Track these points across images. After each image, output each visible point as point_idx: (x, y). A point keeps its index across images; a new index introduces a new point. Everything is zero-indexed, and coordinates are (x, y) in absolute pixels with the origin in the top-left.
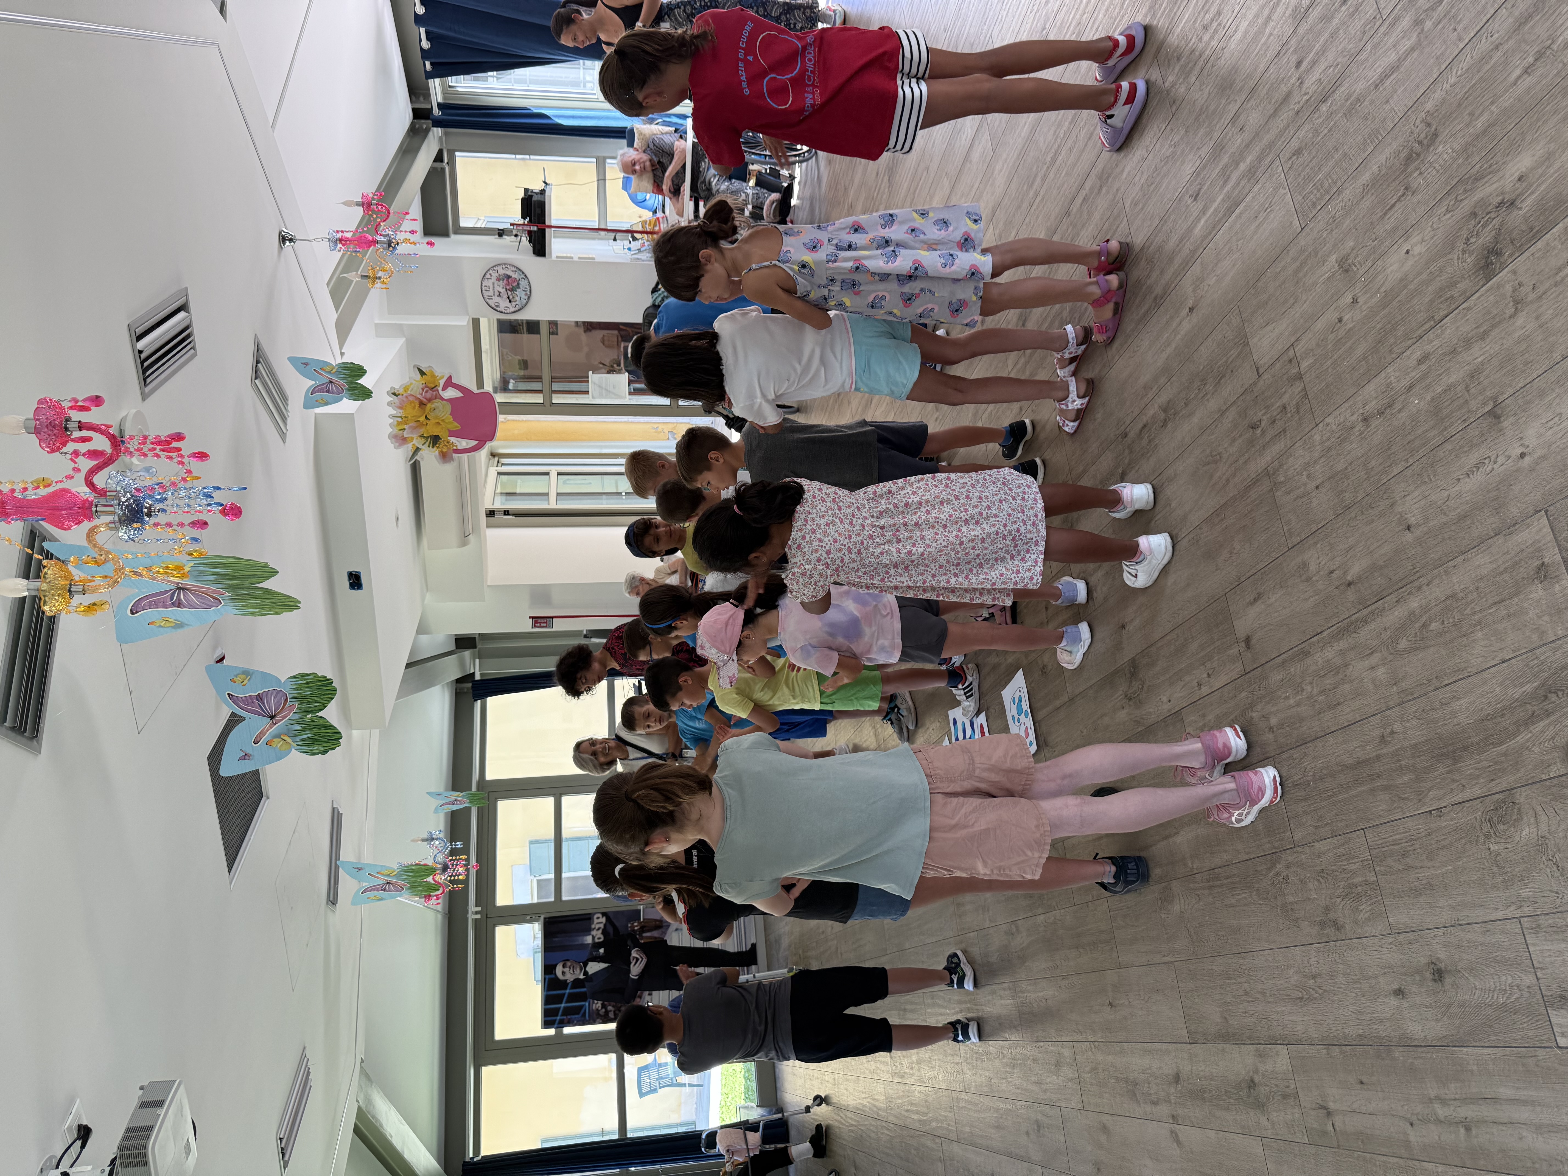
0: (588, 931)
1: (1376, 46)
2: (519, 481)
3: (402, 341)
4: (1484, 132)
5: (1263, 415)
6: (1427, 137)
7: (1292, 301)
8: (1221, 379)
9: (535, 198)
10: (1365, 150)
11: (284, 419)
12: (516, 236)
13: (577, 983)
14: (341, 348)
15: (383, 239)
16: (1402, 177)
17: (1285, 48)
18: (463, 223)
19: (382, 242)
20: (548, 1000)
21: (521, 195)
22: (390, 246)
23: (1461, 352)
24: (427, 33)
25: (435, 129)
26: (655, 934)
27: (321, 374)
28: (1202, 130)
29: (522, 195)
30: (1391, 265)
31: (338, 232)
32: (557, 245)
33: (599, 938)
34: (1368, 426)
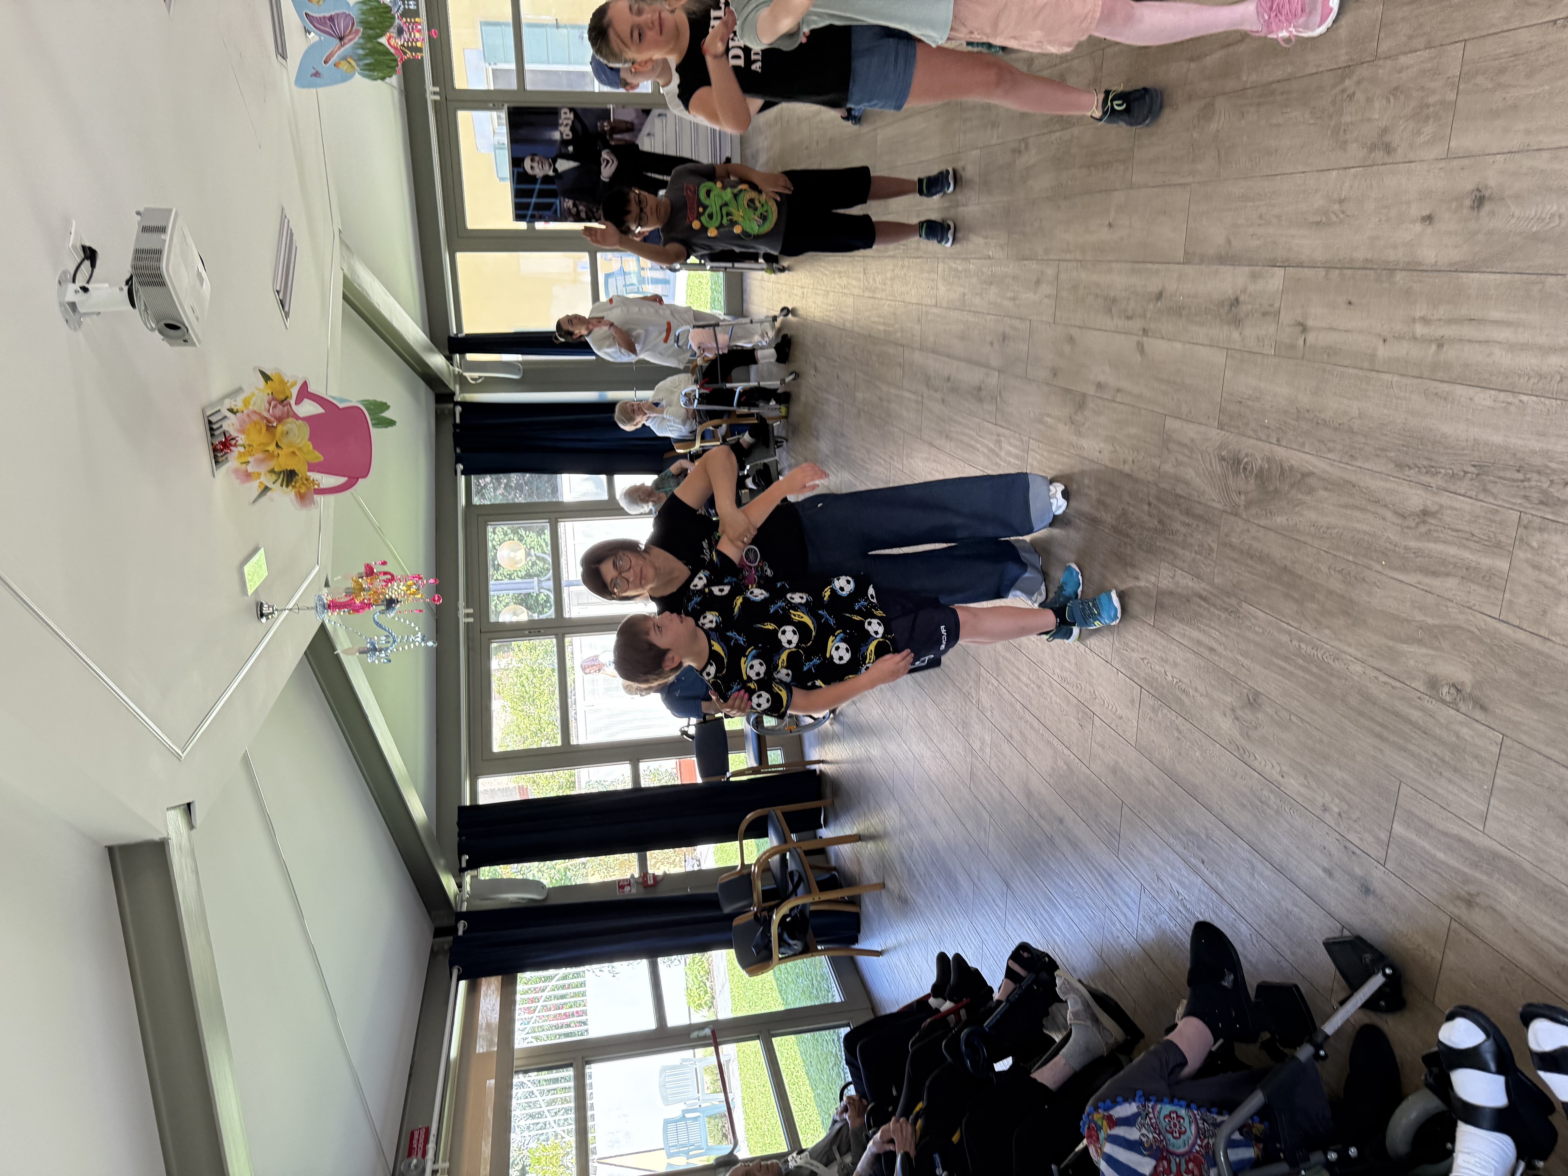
0: (555, 126)
13: (546, 179)
20: (518, 194)
26: (627, 136)
33: (567, 135)
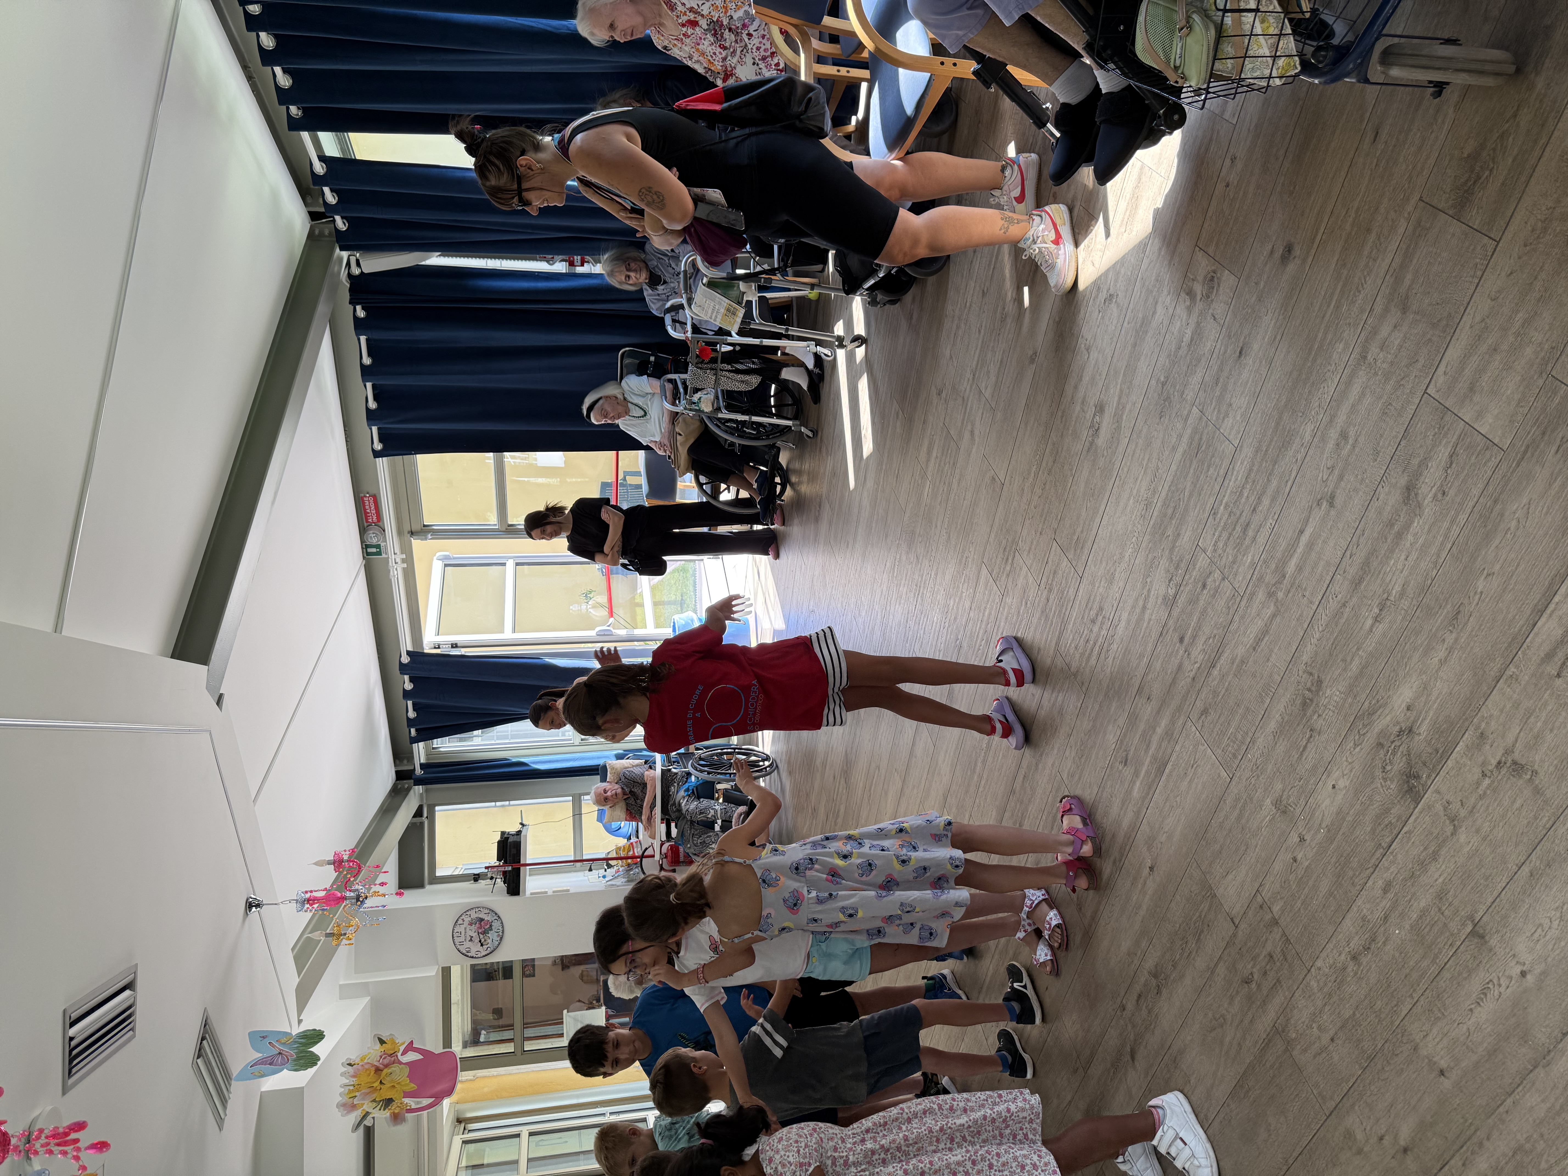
1: (1242, 617)
2: (487, 1149)
3: (367, 999)
4: (1361, 674)
5: (1252, 968)
6: (1313, 684)
7: (1243, 848)
8: (1200, 935)
9: (511, 840)
10: (1263, 702)
11: (224, 1101)
12: (492, 878)
14: (300, 1013)
15: (352, 894)
16: (1304, 721)
17: (1165, 629)
18: (439, 873)
19: (351, 898)
21: (498, 837)
22: (358, 900)
23: (1419, 876)
24: (414, 704)
25: (416, 787)
27: (274, 1046)
28: (1114, 704)
30: (1323, 801)
31: (306, 892)
32: (532, 883)
34: (1360, 965)
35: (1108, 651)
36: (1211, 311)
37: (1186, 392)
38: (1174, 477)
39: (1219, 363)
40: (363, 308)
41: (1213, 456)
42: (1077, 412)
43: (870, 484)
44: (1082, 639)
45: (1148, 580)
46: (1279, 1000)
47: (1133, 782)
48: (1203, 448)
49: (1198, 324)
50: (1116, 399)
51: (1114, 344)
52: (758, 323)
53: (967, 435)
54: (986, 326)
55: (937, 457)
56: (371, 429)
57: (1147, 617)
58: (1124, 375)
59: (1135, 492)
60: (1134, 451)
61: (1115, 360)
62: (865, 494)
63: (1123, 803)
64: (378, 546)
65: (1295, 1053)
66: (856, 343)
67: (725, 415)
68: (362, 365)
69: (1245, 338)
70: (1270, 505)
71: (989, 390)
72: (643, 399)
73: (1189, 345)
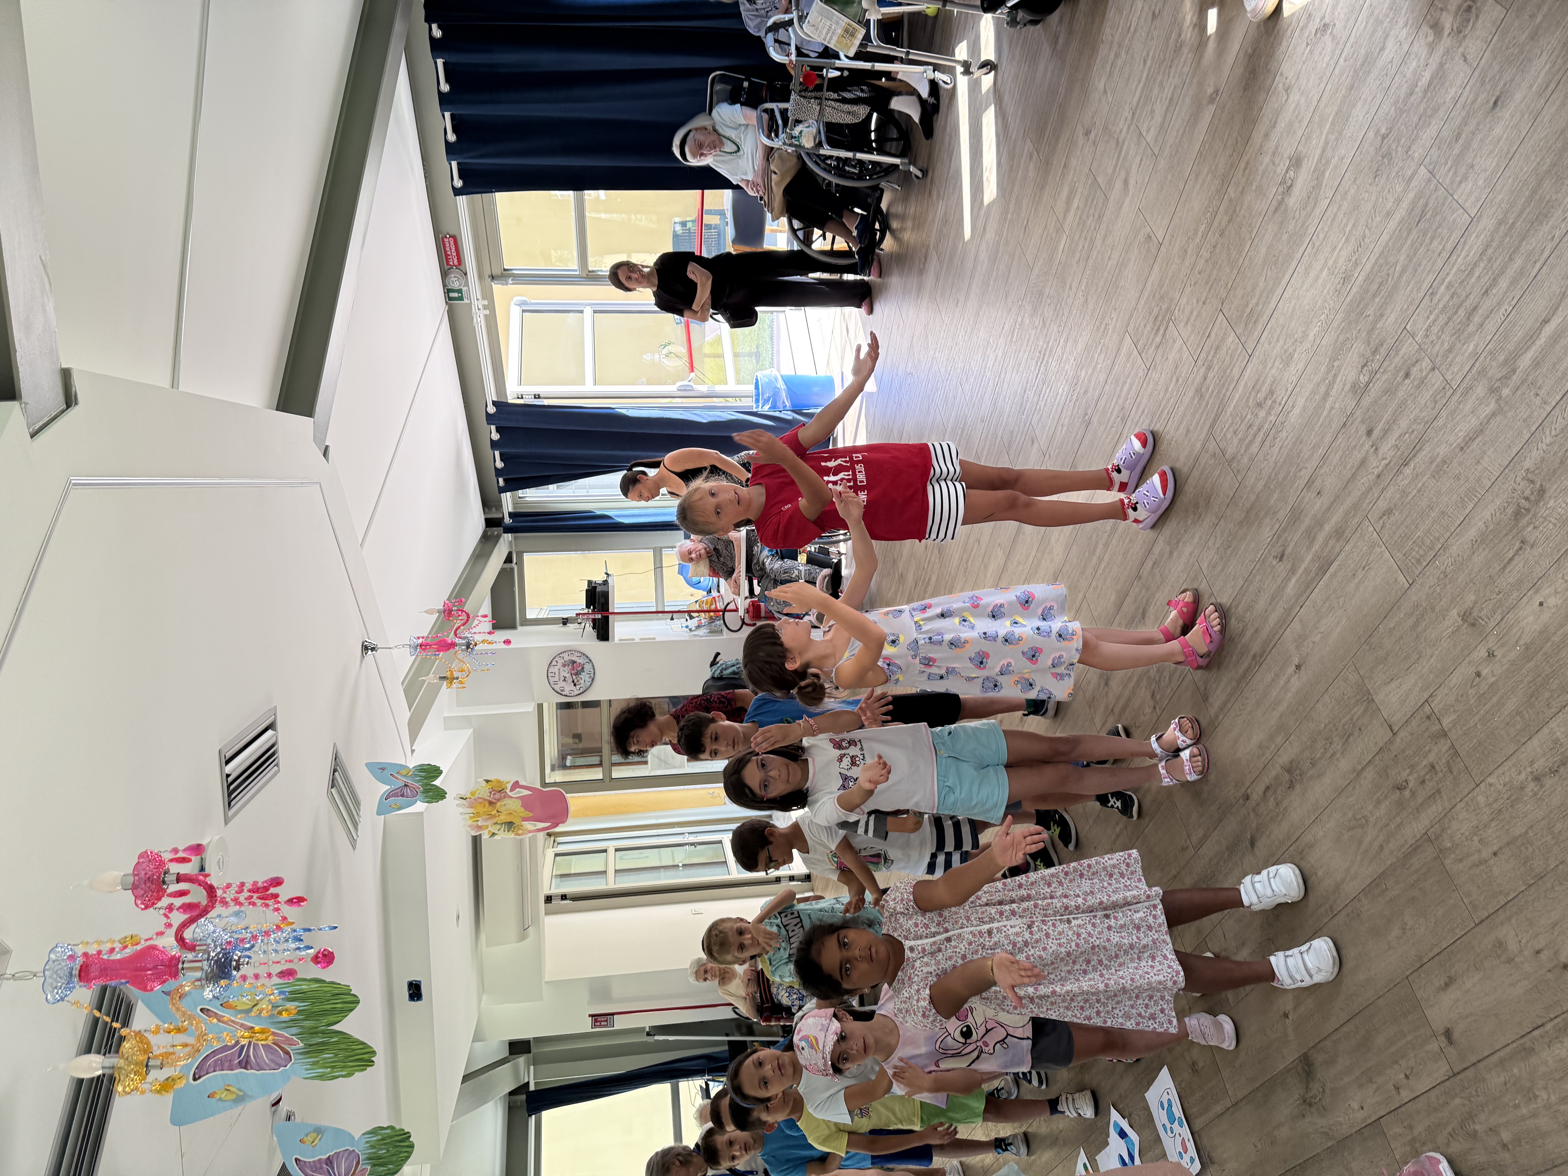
1: (1452, 413)
3: (471, 734)
5: (1408, 775)
6: (1532, 493)
7: (1415, 656)
8: (1349, 737)
9: (599, 589)
10: (1464, 507)
11: (355, 825)
12: (580, 623)
14: (412, 746)
15: (461, 641)
16: (1515, 531)
17: (1351, 419)
18: (530, 615)
19: (461, 645)
22: (468, 646)
24: (501, 455)
25: (506, 535)
27: (397, 778)
28: (1275, 496)
29: (586, 587)
30: (1525, 618)
31: (418, 638)
32: (619, 629)
34: (1542, 786)
35: (1275, 438)
36: (1461, 50)
37: (1414, 148)
38: (1385, 247)
39: (1464, 113)
40: (439, 27)
41: (1440, 226)
42: (1264, 165)
43: (990, 235)
44: (1243, 424)
45: (1336, 364)
46: (1434, 810)
47: (1287, 579)
48: (1428, 216)
49: (1441, 65)
50: (1318, 152)
51: (1323, 85)
52: (877, 46)
53: (1119, 185)
54: (1153, 57)
55: (1078, 208)
56: (450, 164)
57: (1328, 405)
58: (1333, 123)
59: (1330, 262)
60: (1335, 215)
61: (1322, 105)
62: (983, 247)
63: (1273, 598)
64: (460, 291)
65: (1448, 862)
66: (985, 70)
67: (826, 151)
68: (439, 92)
69: (1505, 84)
70: (1508, 289)
71: (1152, 132)
72: (736, 132)
73: (1425, 92)
